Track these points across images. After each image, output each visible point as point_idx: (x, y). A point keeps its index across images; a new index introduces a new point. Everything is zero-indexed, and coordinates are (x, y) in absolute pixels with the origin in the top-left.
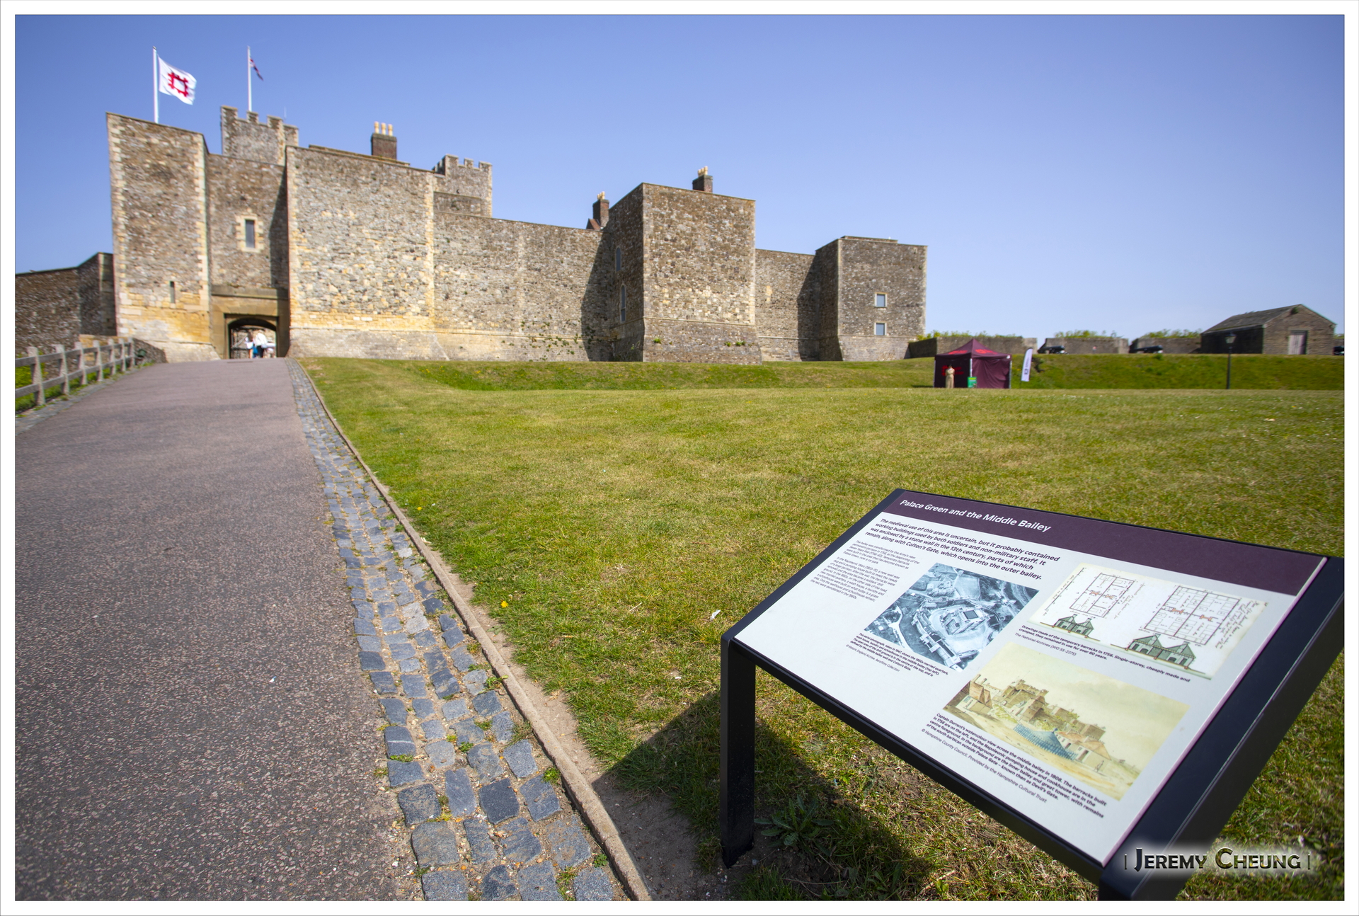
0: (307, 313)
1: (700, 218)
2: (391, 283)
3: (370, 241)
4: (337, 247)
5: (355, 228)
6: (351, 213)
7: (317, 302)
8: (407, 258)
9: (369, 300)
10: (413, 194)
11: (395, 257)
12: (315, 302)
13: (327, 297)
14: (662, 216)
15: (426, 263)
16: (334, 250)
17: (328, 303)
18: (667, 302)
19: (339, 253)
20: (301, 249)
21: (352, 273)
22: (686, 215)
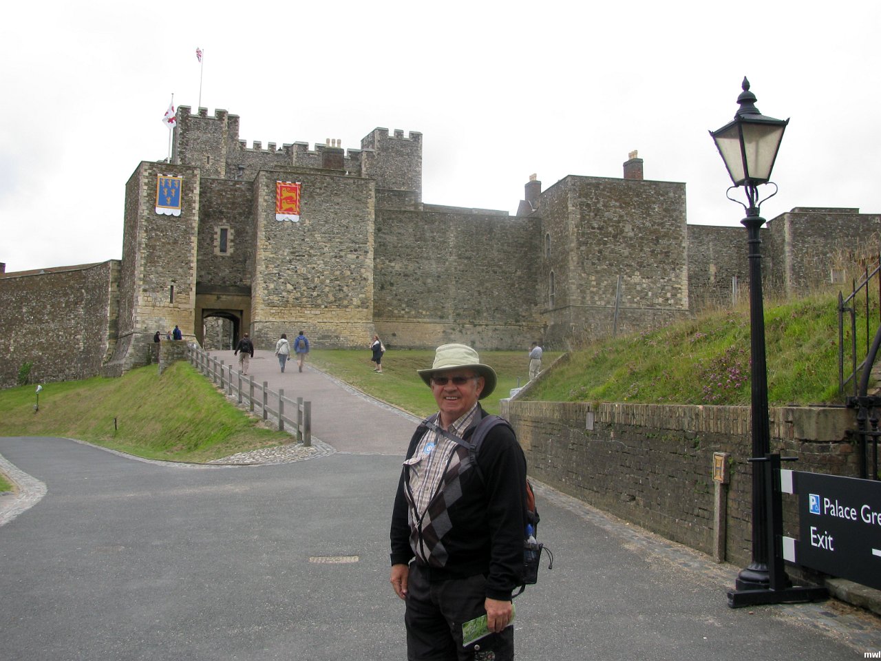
0: (268, 308)
1: (628, 204)
2: (336, 279)
3: (320, 244)
4: (294, 250)
5: (309, 233)
6: (307, 222)
7: (277, 298)
8: (352, 256)
9: (318, 295)
10: (358, 200)
11: (341, 257)
12: (275, 298)
13: (284, 294)
14: (588, 205)
15: (367, 260)
16: (292, 253)
17: (285, 299)
18: (595, 289)
19: (296, 255)
20: (267, 254)
21: (305, 272)
22: (613, 203)
